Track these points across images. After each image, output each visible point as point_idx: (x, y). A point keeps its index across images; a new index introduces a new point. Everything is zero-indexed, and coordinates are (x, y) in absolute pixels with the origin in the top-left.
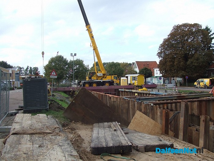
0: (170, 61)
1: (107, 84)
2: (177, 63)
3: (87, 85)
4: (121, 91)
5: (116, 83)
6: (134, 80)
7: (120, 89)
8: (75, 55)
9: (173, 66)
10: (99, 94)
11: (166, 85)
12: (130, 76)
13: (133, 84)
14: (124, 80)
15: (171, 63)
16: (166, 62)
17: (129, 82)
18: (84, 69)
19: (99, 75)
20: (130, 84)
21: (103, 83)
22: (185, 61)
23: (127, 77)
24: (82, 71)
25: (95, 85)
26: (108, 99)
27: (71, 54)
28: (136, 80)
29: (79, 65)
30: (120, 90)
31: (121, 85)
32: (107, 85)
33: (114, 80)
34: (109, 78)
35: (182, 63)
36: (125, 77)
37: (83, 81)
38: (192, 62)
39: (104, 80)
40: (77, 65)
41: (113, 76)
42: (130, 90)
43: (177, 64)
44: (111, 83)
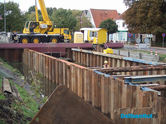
0: (141, 12)
2: (152, 14)
3: (25, 41)
4: (75, 51)
5: (68, 39)
6: (93, 36)
9: (145, 18)
10: (48, 58)
11: (137, 44)
12: (87, 30)
13: (92, 41)
14: (78, 36)
15: (143, 15)
16: (135, 13)
17: (86, 39)
18: (20, 16)
19: (42, 27)
20: (87, 42)
21: (49, 39)
22: (162, 12)
23: (83, 32)
24: (17, 19)
25: (36, 41)
26: (64, 68)
28: (96, 36)
29: (12, 10)
30: (73, 49)
31: (75, 42)
32: (54, 41)
33: (64, 35)
34: (57, 32)
36: (79, 31)
37: (19, 35)
39: (50, 34)
40: (10, 10)
41: (63, 29)
42: (90, 52)
43: (151, 16)
44: (60, 39)
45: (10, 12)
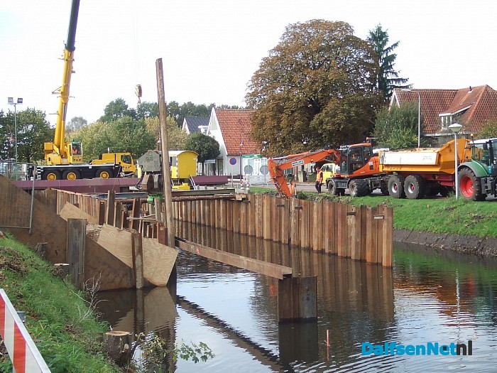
1: (104, 175)
3: (52, 177)
5: (126, 173)
6: (171, 164)
7: (132, 186)
8: (20, 101)
21: (95, 172)
25: (71, 176)
27: (10, 100)
28: (175, 165)
29: (33, 123)
33: (123, 164)
34: (108, 160)
35: (297, 123)
37: (42, 167)
38: (321, 123)
39: (97, 164)
40: (28, 124)
41: (119, 155)
44: (114, 171)
45: (30, 127)
